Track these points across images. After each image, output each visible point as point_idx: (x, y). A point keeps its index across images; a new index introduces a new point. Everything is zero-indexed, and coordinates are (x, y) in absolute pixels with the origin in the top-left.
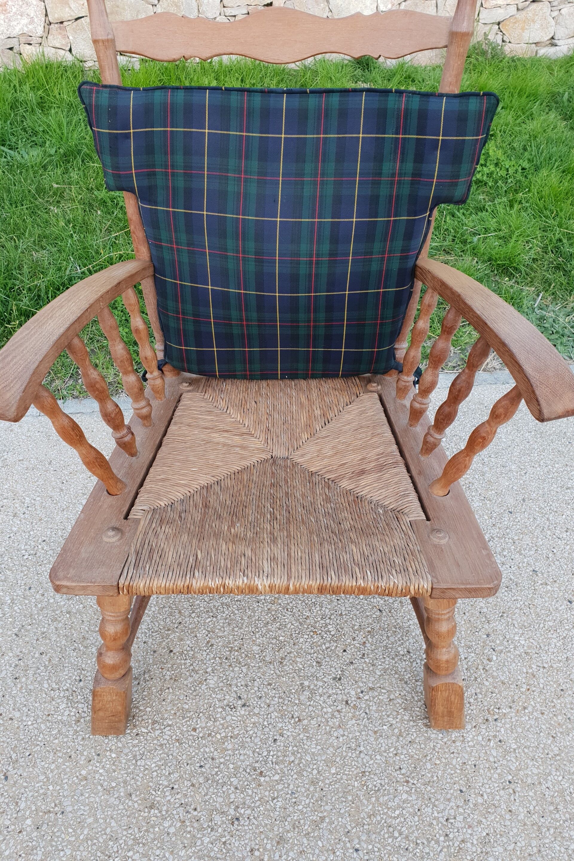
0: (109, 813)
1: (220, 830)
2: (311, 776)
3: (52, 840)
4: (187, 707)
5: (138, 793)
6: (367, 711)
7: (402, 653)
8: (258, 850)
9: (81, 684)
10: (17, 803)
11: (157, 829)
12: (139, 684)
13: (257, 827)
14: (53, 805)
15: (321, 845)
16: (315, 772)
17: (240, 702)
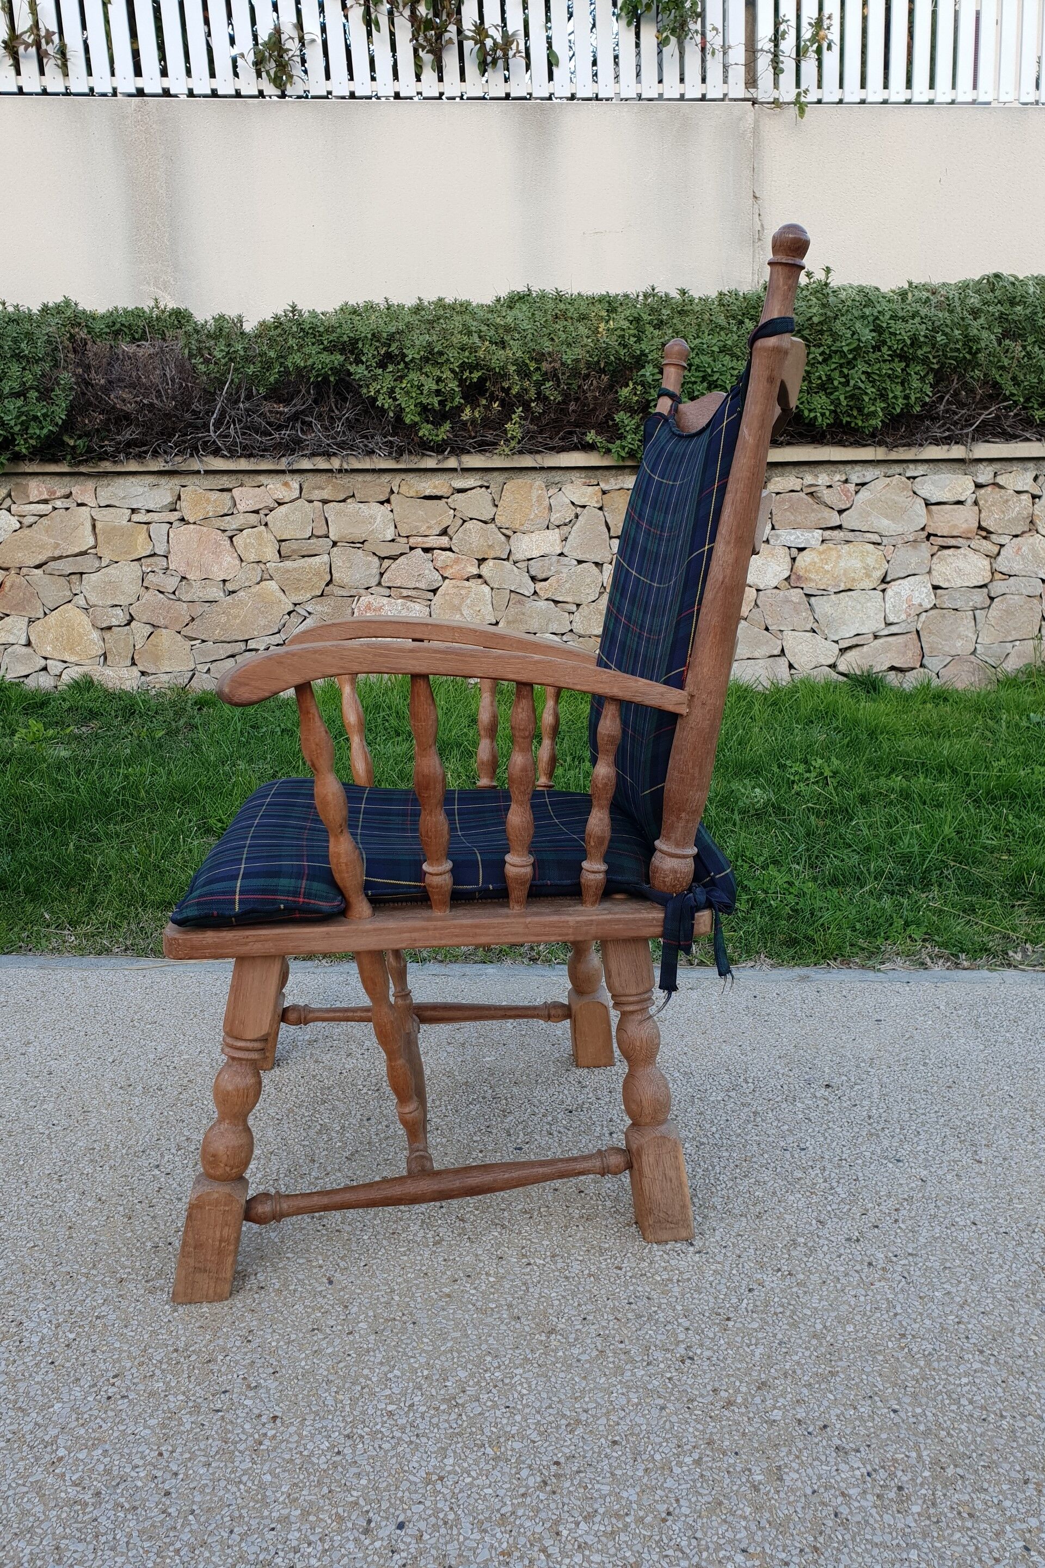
0: (485, 1331)
1: (662, 1366)
2: (813, 1329)
3: (397, 1345)
4: (607, 1245)
5: (530, 1317)
6: (906, 1275)
7: (961, 1223)
8: (726, 1391)
10: (346, 1307)
11: (561, 1353)
13: (723, 1369)
14: (400, 1314)
15: (832, 1398)
16: (819, 1326)
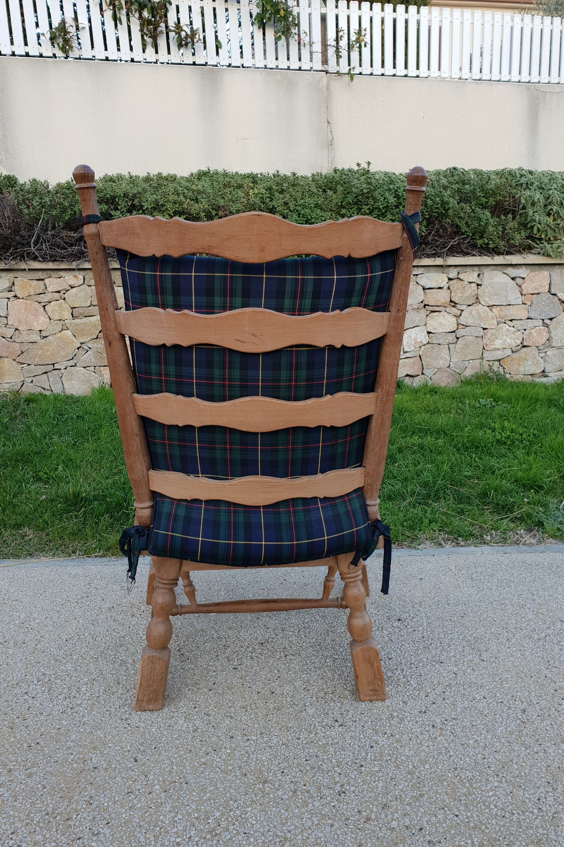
0: (228, 785)
1: (329, 798)
2: (407, 769)
3: (178, 799)
4: (290, 725)
5: (252, 774)
6: (453, 731)
7: (478, 698)
8: (365, 811)
9: (197, 709)
10: (146, 776)
11: (271, 796)
12: (246, 711)
13: (362, 798)
14: (178, 778)
15: (423, 811)
16: (411, 767)
17: (337, 724)
